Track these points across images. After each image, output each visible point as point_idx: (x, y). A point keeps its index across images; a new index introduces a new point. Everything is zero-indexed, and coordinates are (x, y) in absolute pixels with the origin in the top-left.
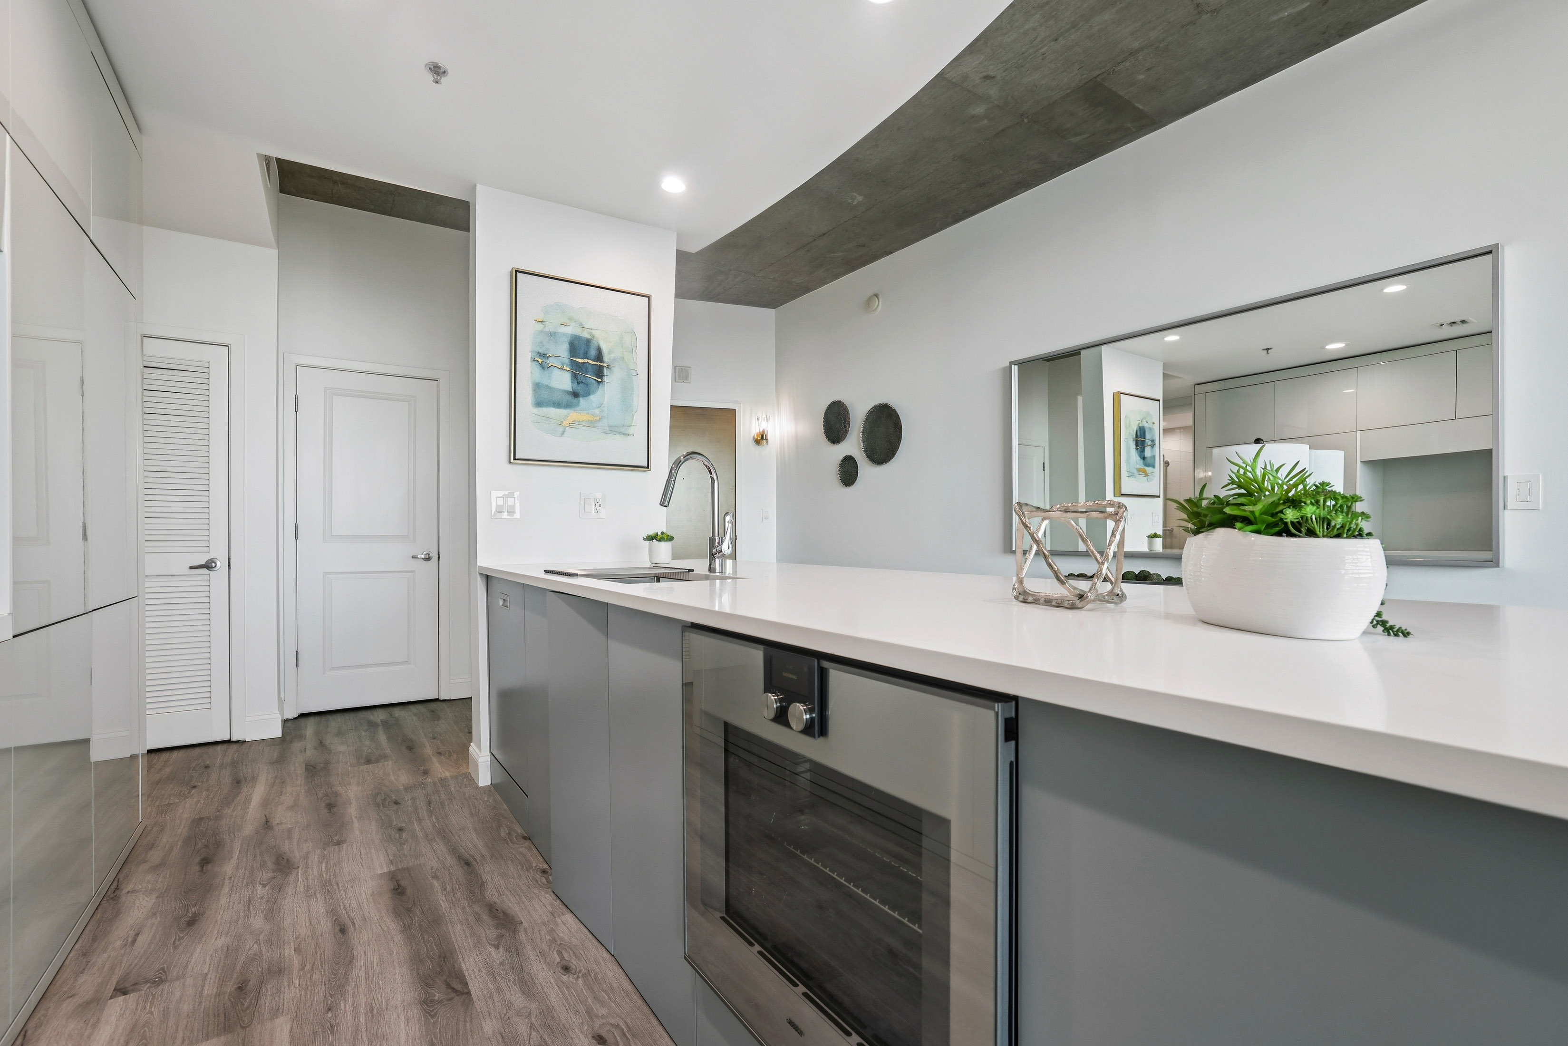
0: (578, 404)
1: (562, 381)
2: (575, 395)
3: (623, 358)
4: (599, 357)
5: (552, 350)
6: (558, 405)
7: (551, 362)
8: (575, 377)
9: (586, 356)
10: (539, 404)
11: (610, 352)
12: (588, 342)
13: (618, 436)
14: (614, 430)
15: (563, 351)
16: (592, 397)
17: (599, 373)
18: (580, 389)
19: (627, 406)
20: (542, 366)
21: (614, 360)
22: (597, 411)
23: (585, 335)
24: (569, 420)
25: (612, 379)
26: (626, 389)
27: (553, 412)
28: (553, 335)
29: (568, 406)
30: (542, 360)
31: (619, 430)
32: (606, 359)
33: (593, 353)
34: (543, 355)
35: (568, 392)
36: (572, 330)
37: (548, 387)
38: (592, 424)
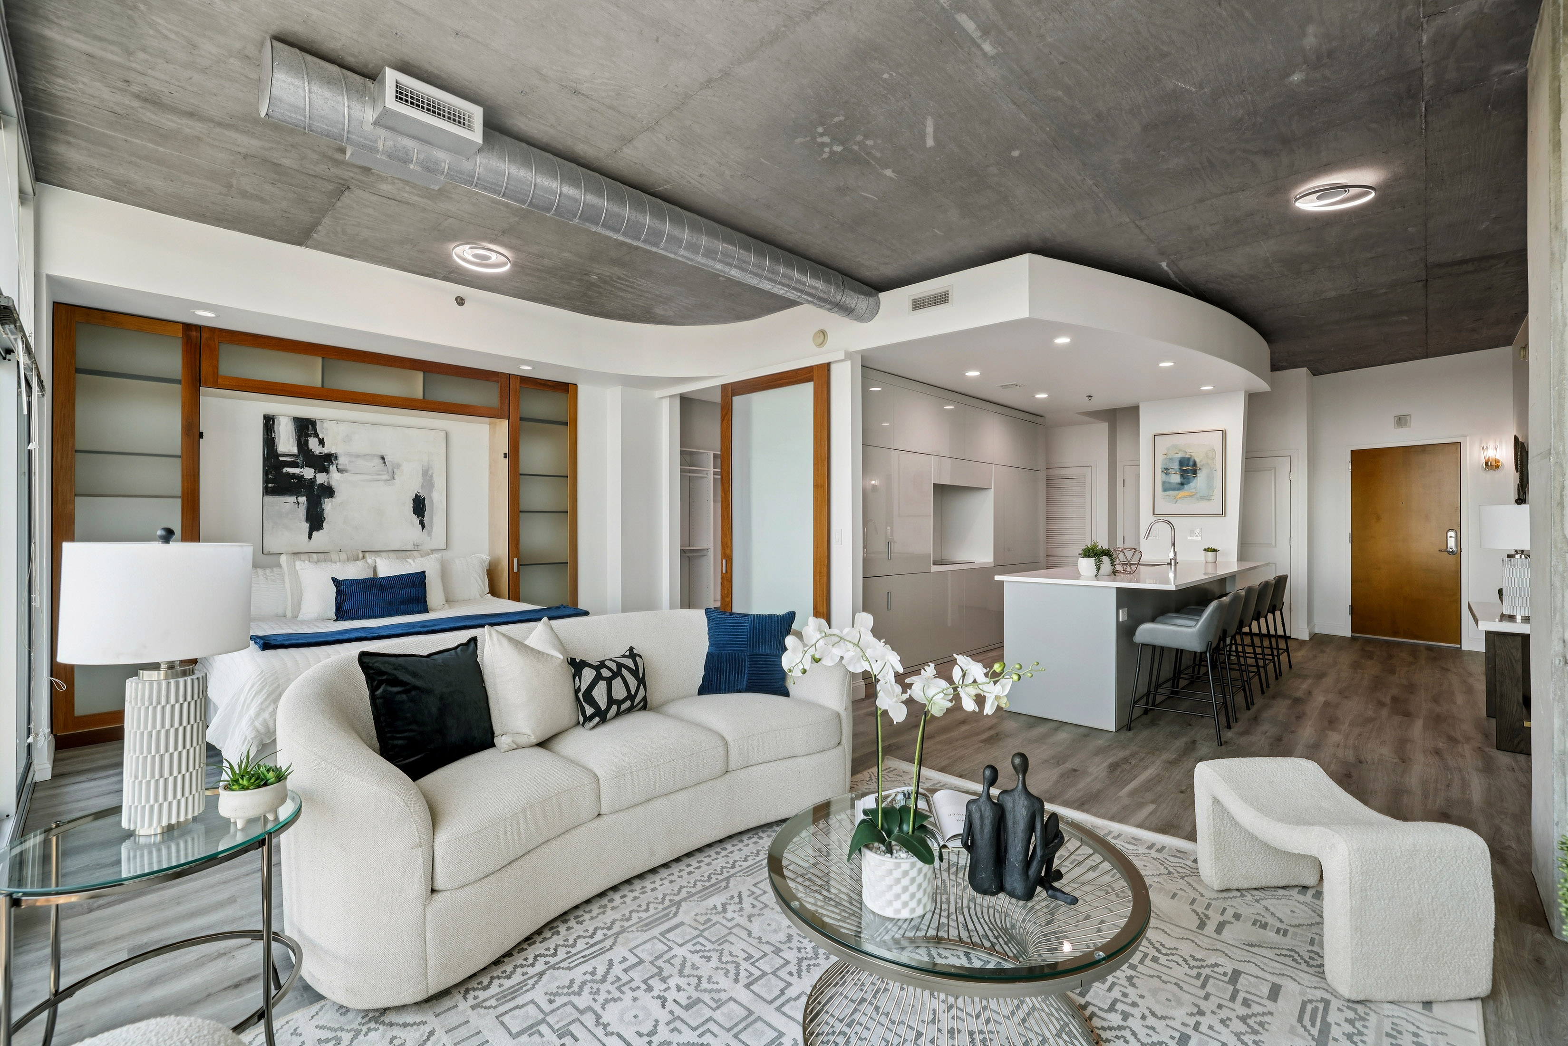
0: (1183, 489)
1: (1176, 479)
2: (1182, 484)
3: (1208, 464)
4: (1195, 464)
5: (1171, 466)
6: (1174, 490)
7: (1171, 471)
8: (1182, 476)
9: (1188, 465)
10: (1165, 490)
11: (1201, 461)
12: (1189, 459)
13: (1205, 501)
14: (1203, 498)
15: (1176, 465)
16: (1191, 484)
17: (1195, 472)
18: (1184, 481)
19: (1210, 487)
20: (1166, 474)
21: (1203, 465)
22: (1194, 490)
23: (1187, 456)
24: (1179, 496)
25: (1201, 476)
26: (1210, 478)
27: (1171, 493)
28: (1171, 459)
29: (1179, 489)
30: (1166, 471)
31: (1207, 498)
32: (1198, 465)
33: (1191, 463)
34: (1166, 469)
35: (1179, 483)
36: (1180, 455)
37: (1169, 483)
38: (1191, 496)
